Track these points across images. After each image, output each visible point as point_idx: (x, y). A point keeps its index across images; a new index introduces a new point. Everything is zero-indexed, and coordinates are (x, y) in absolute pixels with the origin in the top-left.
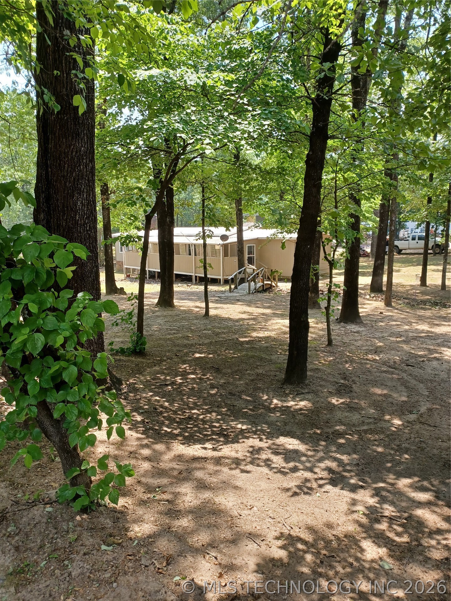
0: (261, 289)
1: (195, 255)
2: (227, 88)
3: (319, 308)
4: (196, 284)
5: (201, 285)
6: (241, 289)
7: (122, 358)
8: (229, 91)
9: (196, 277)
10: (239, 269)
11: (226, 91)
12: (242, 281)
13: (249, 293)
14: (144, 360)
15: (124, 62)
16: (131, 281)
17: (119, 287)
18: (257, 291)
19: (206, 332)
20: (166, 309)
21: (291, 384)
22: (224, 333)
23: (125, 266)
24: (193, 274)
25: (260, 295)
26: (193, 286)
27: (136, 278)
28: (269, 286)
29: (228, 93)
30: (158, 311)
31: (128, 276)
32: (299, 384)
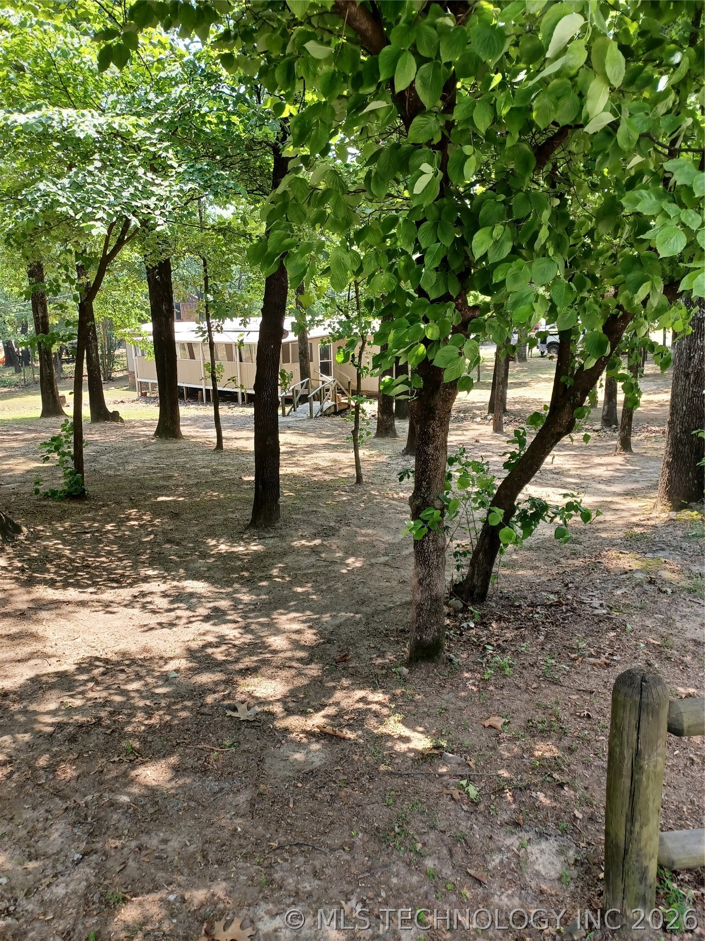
0: (332, 410)
1: (241, 360)
2: (148, 135)
3: (395, 435)
4: (243, 405)
5: (250, 406)
6: (301, 412)
7: (51, 503)
8: (150, 138)
9: (243, 394)
10: (302, 379)
11: (145, 139)
12: (304, 399)
13: (311, 417)
14: (80, 506)
15: (27, 86)
16: (147, 403)
17: (111, 411)
18: (325, 414)
19: (203, 470)
20: (167, 441)
21: (257, 527)
22: (228, 471)
23: (139, 380)
24: (238, 390)
25: (327, 420)
26: (236, 409)
27: (155, 398)
28: (346, 406)
29: (148, 142)
30: (154, 444)
31: (144, 395)
32: (266, 527)
